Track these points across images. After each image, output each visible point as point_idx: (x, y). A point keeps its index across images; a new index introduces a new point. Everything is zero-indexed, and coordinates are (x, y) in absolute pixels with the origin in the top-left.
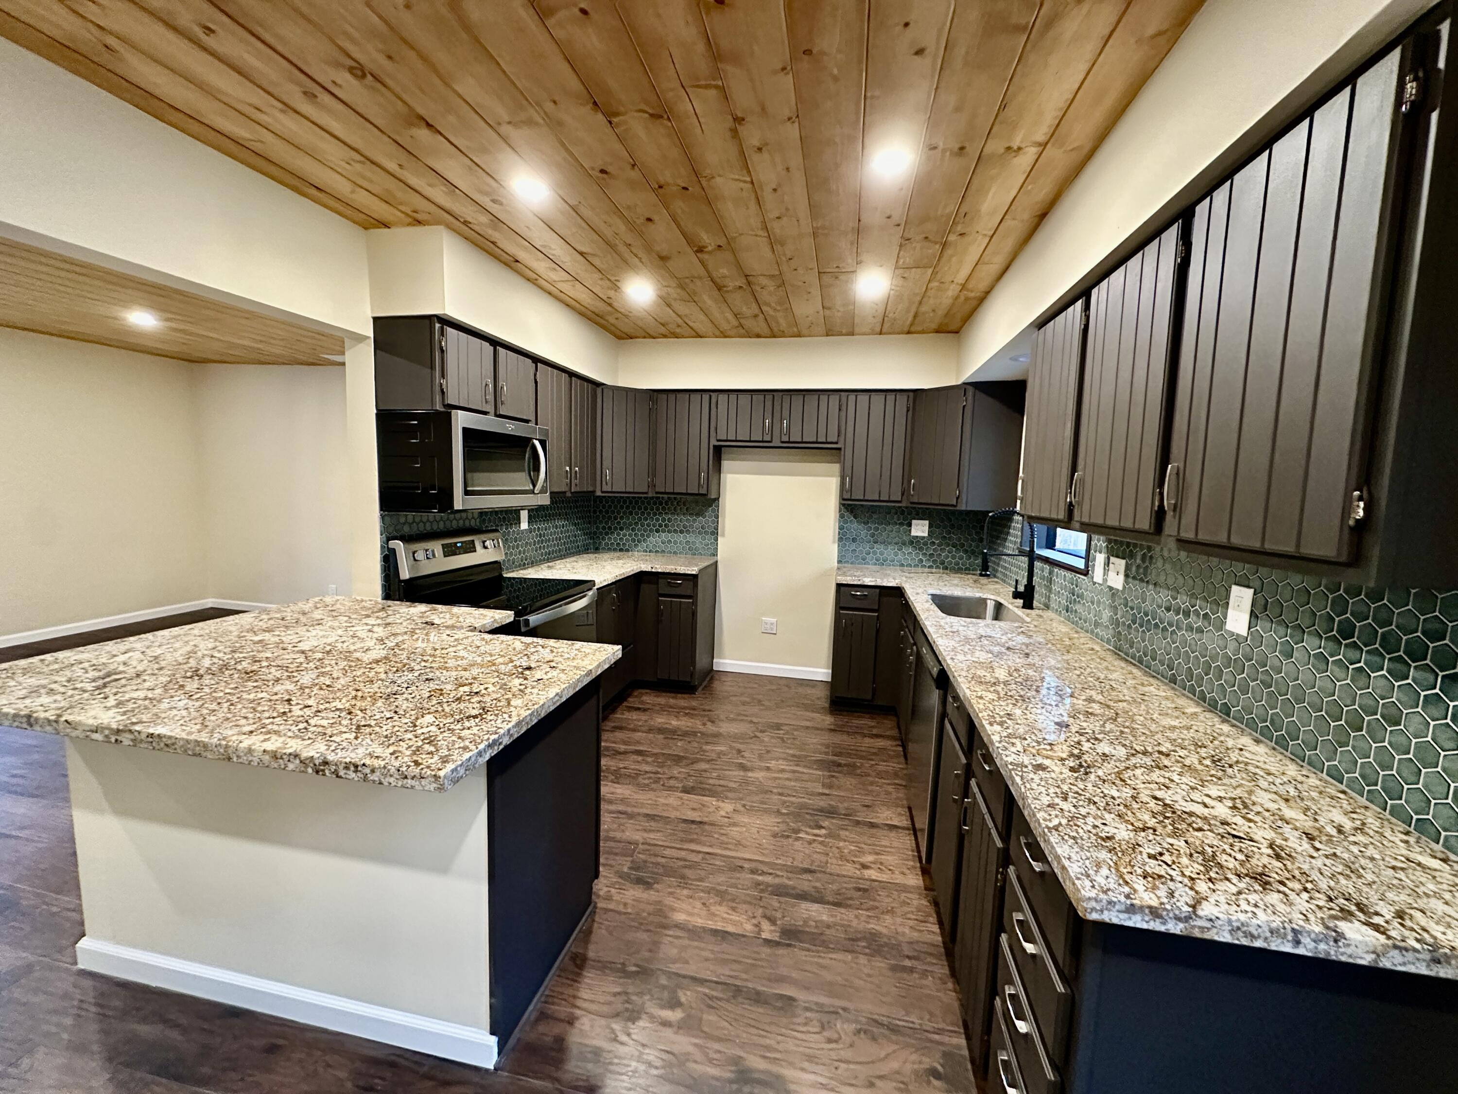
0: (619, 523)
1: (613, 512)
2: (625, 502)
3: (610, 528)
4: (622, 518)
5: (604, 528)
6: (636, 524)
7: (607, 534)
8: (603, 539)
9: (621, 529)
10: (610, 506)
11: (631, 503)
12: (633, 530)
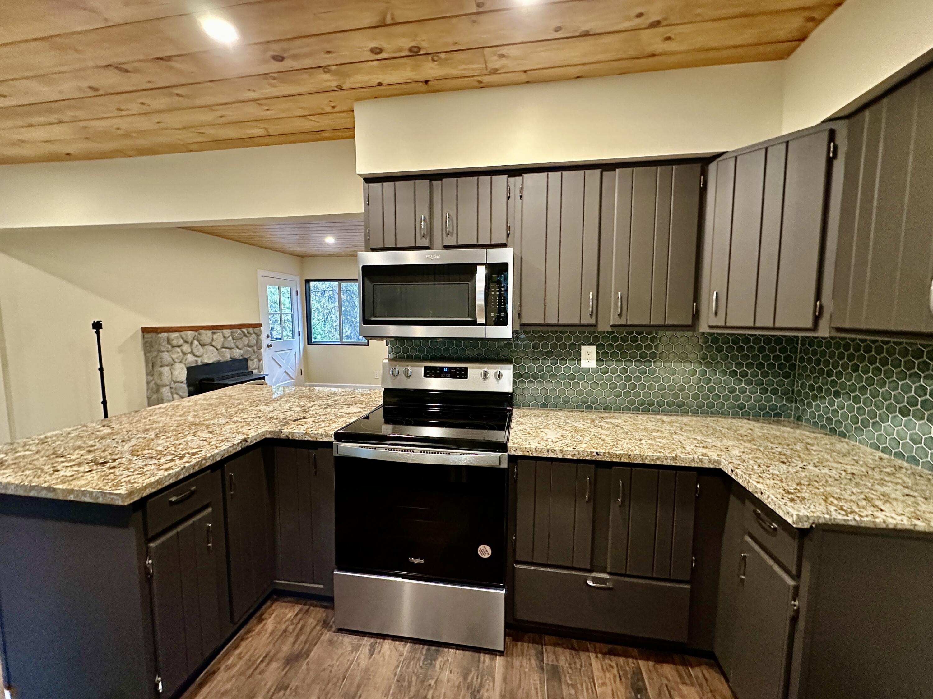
0: (834, 383)
1: (827, 363)
2: (847, 347)
3: (820, 389)
4: (839, 375)
5: (812, 388)
6: (863, 389)
7: (815, 398)
8: (810, 405)
9: (837, 394)
10: (823, 354)
11: (857, 349)
12: (857, 400)
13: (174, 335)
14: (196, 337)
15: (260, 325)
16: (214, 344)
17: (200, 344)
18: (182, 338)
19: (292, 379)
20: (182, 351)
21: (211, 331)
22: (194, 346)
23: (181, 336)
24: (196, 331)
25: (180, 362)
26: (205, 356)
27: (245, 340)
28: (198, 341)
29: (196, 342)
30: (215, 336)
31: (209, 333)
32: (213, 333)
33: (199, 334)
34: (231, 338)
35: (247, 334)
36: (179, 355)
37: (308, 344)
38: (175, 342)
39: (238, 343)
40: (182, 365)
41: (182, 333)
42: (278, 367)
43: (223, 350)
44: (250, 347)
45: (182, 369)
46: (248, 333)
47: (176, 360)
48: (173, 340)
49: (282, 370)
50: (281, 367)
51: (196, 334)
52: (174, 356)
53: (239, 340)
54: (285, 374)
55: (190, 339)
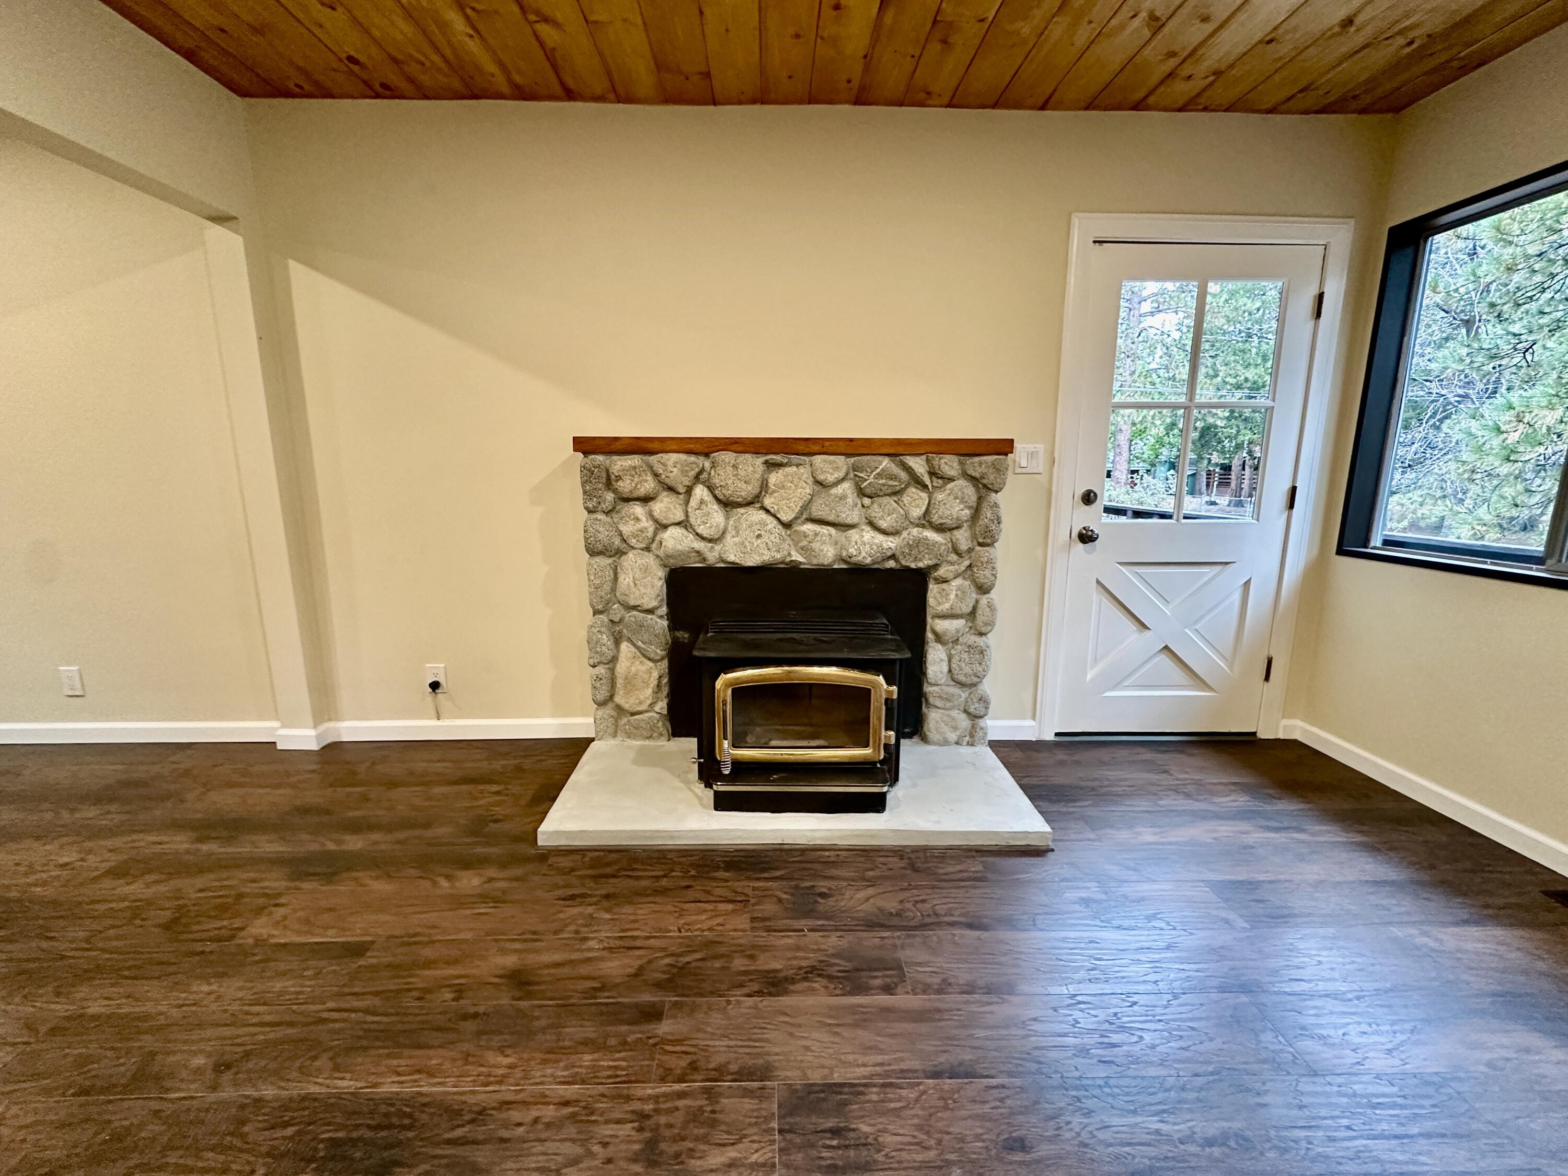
13: (620, 463)
14: (704, 476)
15: (1004, 447)
16: (768, 502)
17: (715, 497)
18: (656, 475)
19: (1210, 688)
20: (651, 515)
21: (763, 459)
22: (693, 503)
23: (651, 468)
24: (707, 455)
25: (648, 549)
26: (729, 540)
27: (915, 501)
28: (711, 489)
29: (700, 492)
30: (774, 478)
31: (753, 465)
32: (772, 466)
33: (713, 466)
34: (846, 487)
35: (926, 479)
36: (638, 526)
37: (1341, 552)
38: (625, 486)
39: (876, 511)
40: (649, 559)
41: (653, 459)
42: (1132, 627)
43: (809, 527)
44: (940, 529)
45: (646, 570)
46: (932, 474)
47: (633, 542)
48: (619, 478)
49: (1152, 641)
50: (1144, 626)
51: (707, 465)
52: (627, 529)
53: (890, 501)
54: (1164, 659)
55: (681, 481)
